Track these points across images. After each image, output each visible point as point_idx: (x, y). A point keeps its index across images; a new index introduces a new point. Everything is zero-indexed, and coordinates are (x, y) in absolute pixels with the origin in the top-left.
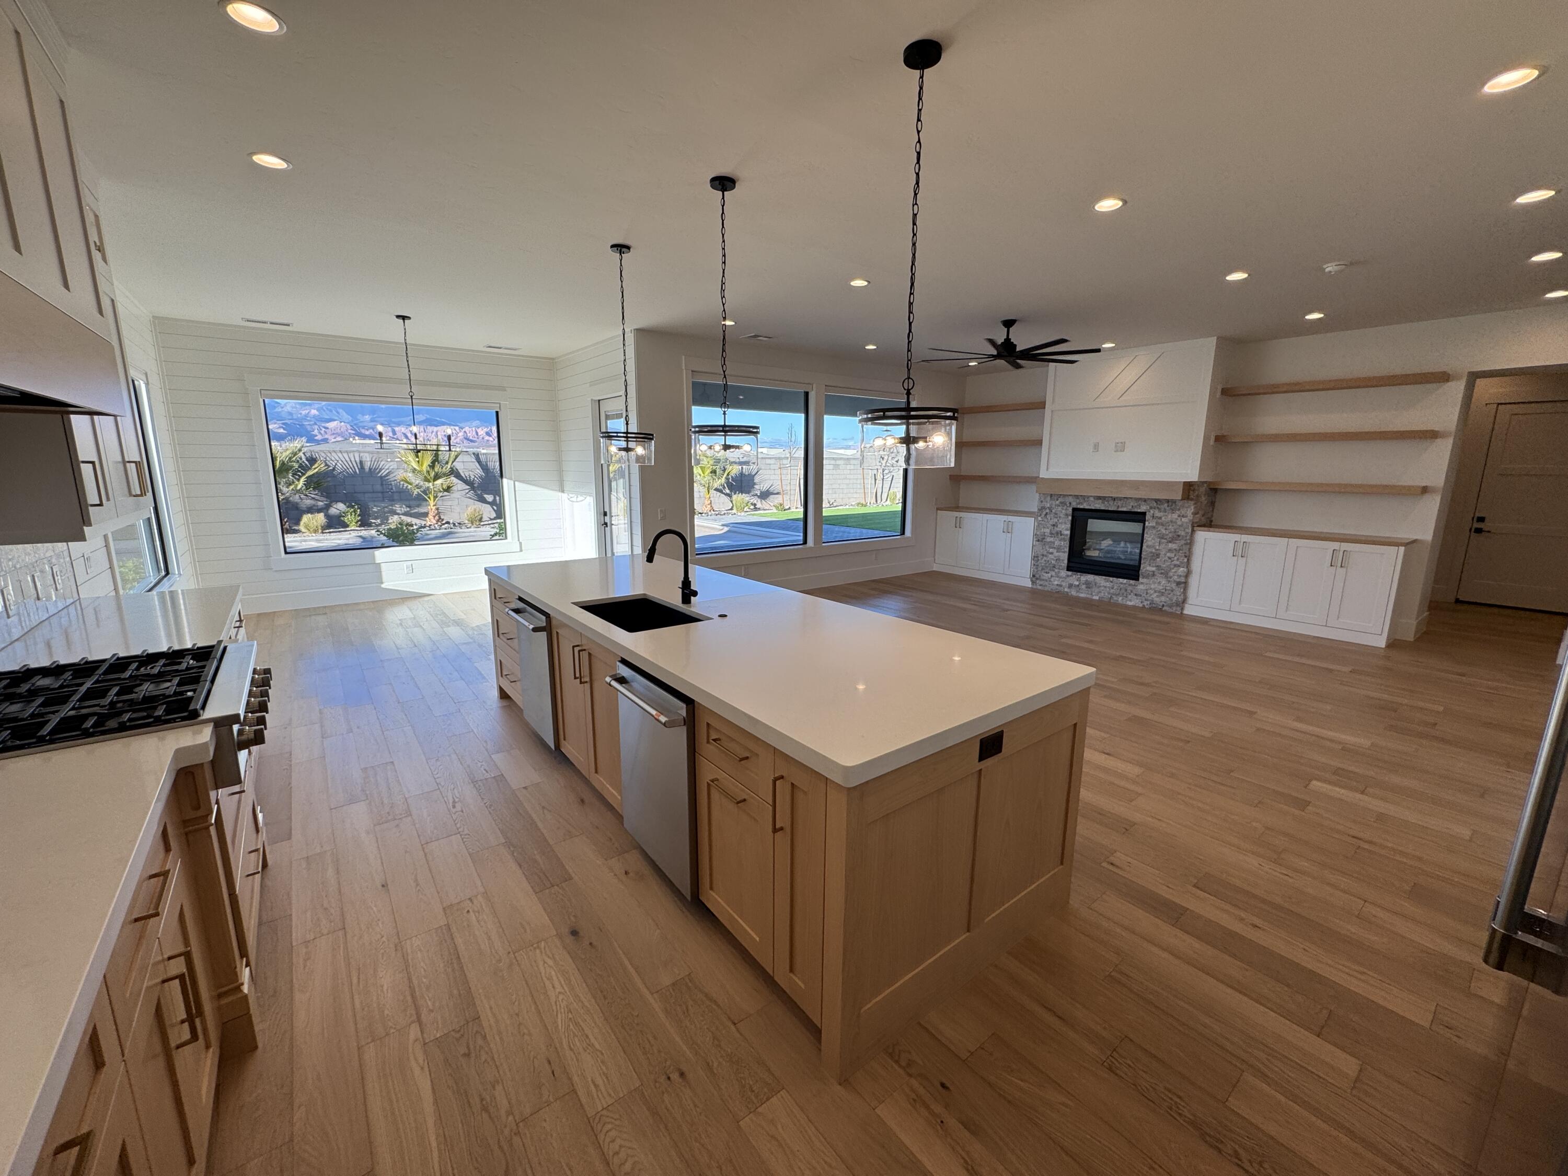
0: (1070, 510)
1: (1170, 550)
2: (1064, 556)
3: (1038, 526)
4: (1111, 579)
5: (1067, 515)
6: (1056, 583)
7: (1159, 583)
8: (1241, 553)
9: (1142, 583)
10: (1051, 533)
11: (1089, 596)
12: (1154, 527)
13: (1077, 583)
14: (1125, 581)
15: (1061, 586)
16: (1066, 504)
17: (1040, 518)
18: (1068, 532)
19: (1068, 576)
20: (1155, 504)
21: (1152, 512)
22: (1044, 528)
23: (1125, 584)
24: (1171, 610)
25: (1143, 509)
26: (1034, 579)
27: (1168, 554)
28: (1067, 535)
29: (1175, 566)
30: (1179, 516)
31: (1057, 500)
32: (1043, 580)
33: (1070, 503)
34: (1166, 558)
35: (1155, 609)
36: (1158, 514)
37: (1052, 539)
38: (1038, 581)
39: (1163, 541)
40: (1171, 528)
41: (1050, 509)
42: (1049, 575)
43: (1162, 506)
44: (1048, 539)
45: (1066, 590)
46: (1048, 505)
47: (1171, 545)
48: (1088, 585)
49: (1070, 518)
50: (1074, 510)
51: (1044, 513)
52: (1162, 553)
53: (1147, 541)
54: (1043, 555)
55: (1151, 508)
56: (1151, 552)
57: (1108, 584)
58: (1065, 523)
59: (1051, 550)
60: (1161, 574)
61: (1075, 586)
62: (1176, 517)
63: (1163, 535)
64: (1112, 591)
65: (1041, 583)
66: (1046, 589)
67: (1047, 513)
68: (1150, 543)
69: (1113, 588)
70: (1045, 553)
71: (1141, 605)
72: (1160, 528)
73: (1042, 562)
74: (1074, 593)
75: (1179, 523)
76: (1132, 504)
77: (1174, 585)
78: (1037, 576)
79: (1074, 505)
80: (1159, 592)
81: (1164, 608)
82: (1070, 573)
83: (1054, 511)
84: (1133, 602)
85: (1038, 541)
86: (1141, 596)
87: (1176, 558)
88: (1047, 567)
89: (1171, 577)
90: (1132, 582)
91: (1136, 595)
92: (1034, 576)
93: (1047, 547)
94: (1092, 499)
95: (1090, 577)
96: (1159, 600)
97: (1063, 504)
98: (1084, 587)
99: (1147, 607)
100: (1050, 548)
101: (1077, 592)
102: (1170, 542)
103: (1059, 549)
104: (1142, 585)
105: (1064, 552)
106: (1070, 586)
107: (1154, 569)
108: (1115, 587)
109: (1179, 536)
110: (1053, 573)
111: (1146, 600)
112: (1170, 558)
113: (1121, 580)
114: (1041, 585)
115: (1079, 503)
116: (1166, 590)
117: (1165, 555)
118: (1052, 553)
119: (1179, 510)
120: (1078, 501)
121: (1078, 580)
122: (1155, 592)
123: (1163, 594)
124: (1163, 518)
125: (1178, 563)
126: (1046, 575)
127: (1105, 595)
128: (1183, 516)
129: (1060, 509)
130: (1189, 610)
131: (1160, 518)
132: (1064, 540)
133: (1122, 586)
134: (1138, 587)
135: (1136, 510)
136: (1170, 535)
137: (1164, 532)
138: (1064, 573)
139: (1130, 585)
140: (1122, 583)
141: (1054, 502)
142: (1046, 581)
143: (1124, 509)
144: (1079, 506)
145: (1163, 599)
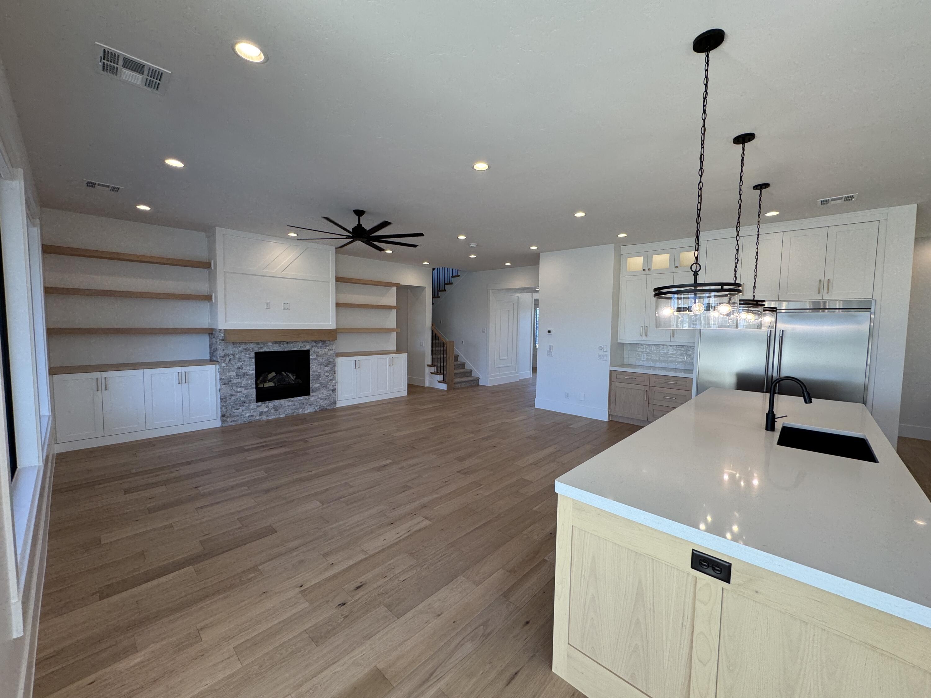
0: (253, 355)
1: (327, 372)
2: (253, 392)
3: (222, 371)
4: (292, 399)
5: (250, 358)
6: (248, 415)
7: (323, 393)
8: (358, 365)
9: (313, 396)
10: (237, 375)
11: (277, 416)
12: (315, 359)
13: (266, 410)
14: (302, 398)
15: (252, 416)
16: (249, 350)
17: (223, 365)
18: (254, 372)
19: (258, 406)
20: (315, 344)
21: (313, 349)
22: (229, 372)
23: (302, 400)
24: (331, 408)
25: (307, 348)
26: (224, 418)
27: (326, 374)
28: (252, 374)
29: (331, 380)
30: (329, 350)
31: (240, 347)
32: (235, 416)
33: (252, 349)
34: (325, 377)
35: (323, 410)
36: (317, 350)
37: (239, 380)
38: (228, 419)
39: (322, 366)
40: (326, 358)
41: (233, 355)
42: (240, 410)
43: (319, 345)
44: (235, 381)
45: (258, 418)
46: (232, 352)
47: (327, 368)
48: (276, 408)
49: (253, 360)
50: (257, 354)
51: (228, 359)
52: (322, 374)
53: (313, 368)
54: (232, 395)
55: (313, 347)
56: (316, 375)
57: (290, 403)
58: (250, 365)
59: (239, 390)
60: (324, 387)
61: (265, 412)
62: (327, 351)
63: (322, 362)
64: (294, 407)
65: (233, 419)
66: (239, 422)
67: (230, 360)
68: (315, 369)
69: (294, 405)
70: (233, 393)
71: (314, 411)
72: (319, 358)
73: (231, 401)
74: (264, 418)
75: (329, 354)
76: (300, 345)
77: (331, 392)
78: (228, 414)
79: (257, 349)
80: (323, 398)
81: (328, 407)
82: (259, 404)
83: (237, 356)
84: (309, 410)
85: (224, 384)
86: (313, 404)
87: (330, 376)
88: (236, 405)
89: (328, 388)
90: (307, 397)
91: (310, 405)
92: (223, 416)
93: (234, 387)
94: (270, 344)
95: (277, 402)
96: (323, 403)
97: (246, 350)
98: (272, 411)
99: (318, 410)
100: (237, 387)
101: (268, 416)
102: (325, 366)
103: (246, 387)
104: (313, 397)
105: (252, 388)
106: (261, 414)
107: (318, 385)
108: (296, 404)
109: (330, 362)
110: (244, 408)
111: (317, 406)
112: (326, 376)
113: (299, 398)
114: (231, 422)
115: (261, 348)
116: (327, 396)
117: (324, 375)
118: (241, 392)
119: (328, 346)
120: (259, 346)
121: (267, 407)
122: (321, 399)
123: (325, 399)
124: (320, 353)
125: (331, 378)
126: (238, 411)
127: (289, 412)
128: (331, 350)
129: (243, 354)
130: (339, 405)
131: (318, 352)
132: (251, 379)
133: (300, 402)
134: (311, 399)
135: (303, 349)
136: (325, 362)
137: (321, 360)
138: (254, 405)
139: (306, 399)
140: (300, 400)
141: (236, 349)
142: (238, 416)
143: (295, 349)
144: (260, 351)
145: (326, 402)
